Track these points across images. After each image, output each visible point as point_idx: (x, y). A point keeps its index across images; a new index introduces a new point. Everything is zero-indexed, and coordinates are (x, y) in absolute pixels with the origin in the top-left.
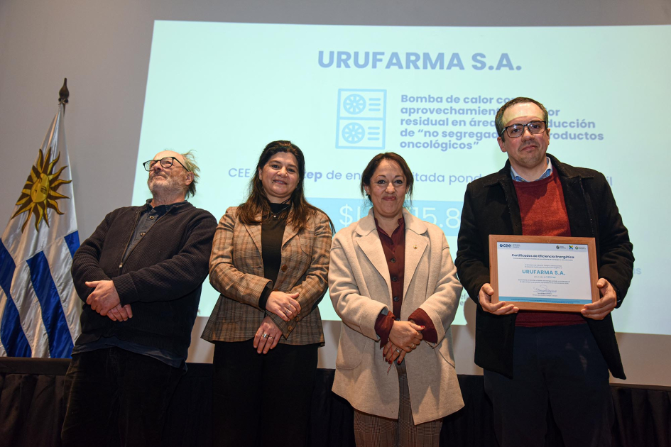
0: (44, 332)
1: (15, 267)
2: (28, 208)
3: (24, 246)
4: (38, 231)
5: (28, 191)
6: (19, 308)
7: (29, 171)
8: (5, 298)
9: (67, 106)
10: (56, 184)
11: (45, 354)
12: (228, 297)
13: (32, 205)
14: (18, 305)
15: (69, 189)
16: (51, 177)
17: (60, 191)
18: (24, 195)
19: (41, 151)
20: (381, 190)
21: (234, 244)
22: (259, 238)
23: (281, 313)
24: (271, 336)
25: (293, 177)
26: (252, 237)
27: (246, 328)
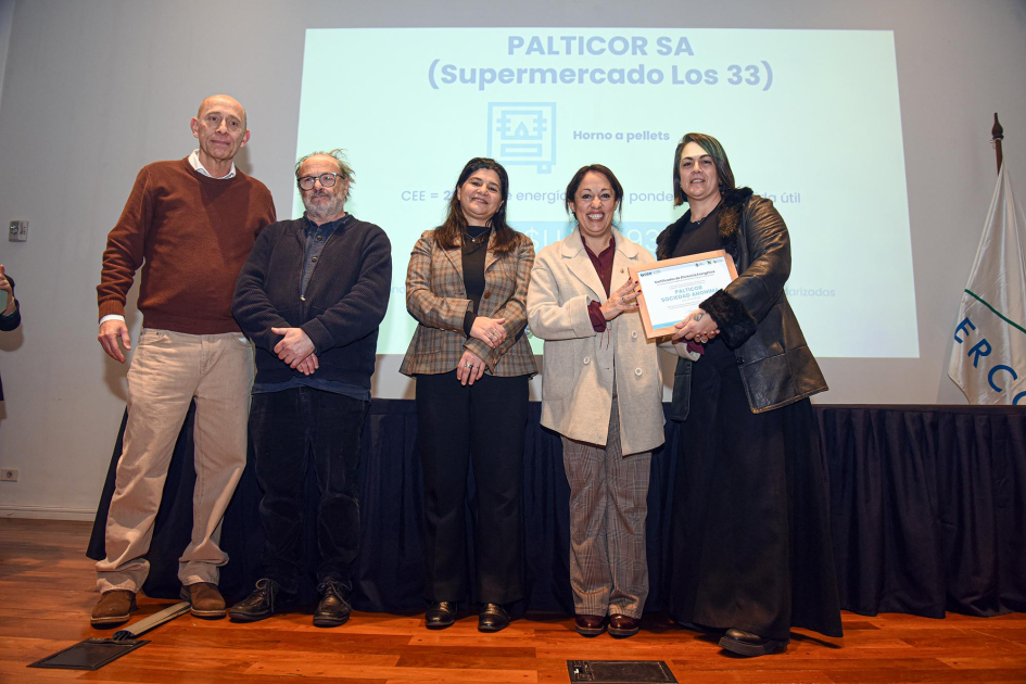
20: (586, 205)
21: (432, 270)
22: (459, 263)
23: (486, 339)
24: (476, 366)
25: (494, 196)
26: (451, 261)
27: (447, 360)
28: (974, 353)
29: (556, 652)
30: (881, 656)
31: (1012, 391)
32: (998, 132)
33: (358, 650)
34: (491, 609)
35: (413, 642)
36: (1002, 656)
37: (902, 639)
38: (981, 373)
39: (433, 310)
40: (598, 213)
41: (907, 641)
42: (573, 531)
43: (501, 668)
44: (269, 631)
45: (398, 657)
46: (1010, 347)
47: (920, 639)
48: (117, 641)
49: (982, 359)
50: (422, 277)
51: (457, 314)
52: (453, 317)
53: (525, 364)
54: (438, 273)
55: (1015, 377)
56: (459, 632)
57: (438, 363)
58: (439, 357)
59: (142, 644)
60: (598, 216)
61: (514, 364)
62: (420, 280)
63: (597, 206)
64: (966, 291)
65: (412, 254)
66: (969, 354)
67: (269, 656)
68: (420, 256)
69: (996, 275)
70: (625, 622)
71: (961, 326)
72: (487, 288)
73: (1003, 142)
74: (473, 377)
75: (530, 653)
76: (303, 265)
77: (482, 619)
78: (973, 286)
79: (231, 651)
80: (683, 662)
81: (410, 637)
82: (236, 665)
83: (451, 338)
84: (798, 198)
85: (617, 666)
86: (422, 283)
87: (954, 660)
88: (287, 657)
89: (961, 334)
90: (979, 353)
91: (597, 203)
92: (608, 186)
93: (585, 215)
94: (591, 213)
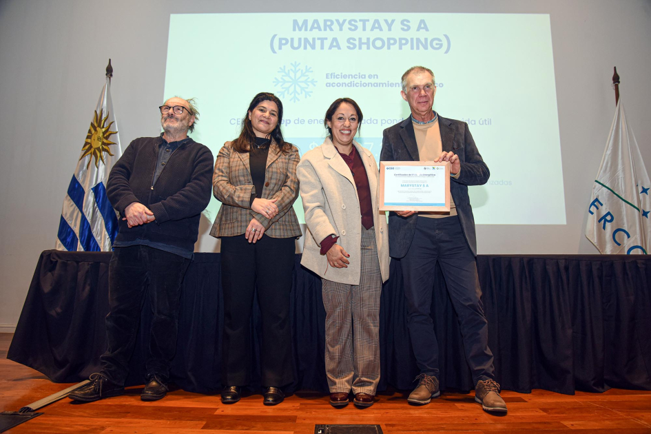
0: (108, 237)
1: (84, 193)
2: (90, 152)
3: (89, 179)
4: (98, 168)
5: (89, 141)
6: (89, 221)
7: (89, 126)
8: (80, 215)
9: (112, 78)
10: (108, 134)
11: (110, 249)
12: (228, 205)
13: (92, 150)
14: (89, 219)
15: (116, 137)
16: (104, 130)
17: (111, 139)
18: (86, 144)
19: (96, 112)
20: (340, 125)
21: (229, 167)
22: (247, 161)
23: (264, 213)
24: (259, 230)
25: (274, 119)
26: (243, 161)
27: (241, 226)
28: (603, 221)
29: (310, 419)
30: (524, 421)
31: (627, 246)
32: (616, 79)
33: (180, 418)
34: (272, 390)
35: (217, 412)
36: (604, 420)
37: (541, 409)
38: (608, 234)
40: (348, 130)
41: (545, 410)
42: (328, 339)
43: (270, 430)
44: (124, 406)
45: (204, 423)
47: (552, 409)
48: (21, 414)
49: (608, 224)
50: (222, 172)
51: (245, 199)
52: (242, 201)
53: (294, 230)
54: (233, 169)
55: (629, 236)
56: (250, 406)
57: (236, 229)
58: (236, 224)
59: (38, 415)
60: (347, 132)
61: (287, 230)
62: (221, 174)
63: (347, 126)
64: (596, 181)
65: (218, 156)
67: (119, 422)
68: (222, 159)
69: (616, 170)
70: (365, 397)
71: (593, 204)
72: (266, 180)
73: (619, 85)
74: (256, 237)
75: (292, 419)
76: (155, 167)
77: (266, 397)
78: (601, 178)
79: (95, 419)
80: (393, 425)
81: (216, 409)
82: (96, 429)
83: (244, 212)
84: (490, 123)
85: (347, 428)
86: (222, 176)
87: (572, 423)
88: (131, 423)
89: (593, 209)
90: (606, 220)
91: (347, 123)
92: (355, 113)
93: (338, 131)
94: (343, 130)
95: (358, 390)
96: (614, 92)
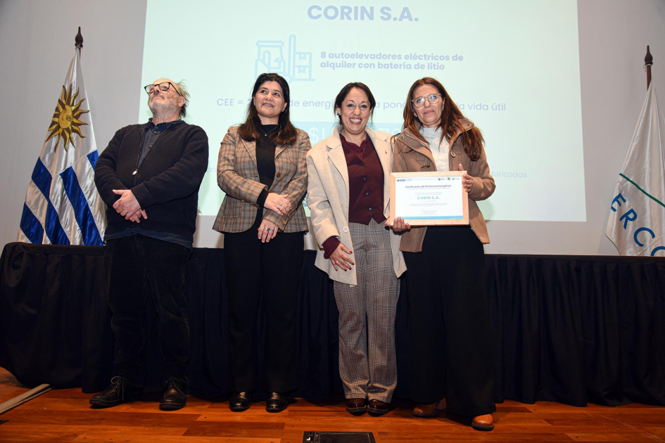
20: (350, 112)
21: (235, 155)
24: (272, 229)
26: (249, 152)
27: (243, 223)
28: (624, 219)
31: (651, 247)
32: (649, 59)
34: (275, 396)
35: (199, 419)
38: (629, 233)
39: (236, 187)
40: (358, 118)
46: (650, 214)
49: (630, 223)
50: (228, 160)
53: (299, 224)
54: (239, 160)
55: (653, 236)
57: (238, 225)
58: (238, 221)
60: (357, 121)
62: (226, 162)
63: (357, 114)
64: (621, 174)
65: (222, 144)
66: (621, 219)
68: (227, 146)
69: (642, 163)
70: (379, 405)
71: (616, 199)
72: (277, 170)
73: (652, 67)
74: (269, 236)
76: (141, 150)
77: (269, 403)
78: (626, 171)
83: (247, 208)
86: (229, 165)
89: (616, 205)
90: (628, 219)
91: (357, 111)
92: (366, 99)
93: (348, 119)
94: (352, 118)
95: (372, 397)
96: (645, 75)
